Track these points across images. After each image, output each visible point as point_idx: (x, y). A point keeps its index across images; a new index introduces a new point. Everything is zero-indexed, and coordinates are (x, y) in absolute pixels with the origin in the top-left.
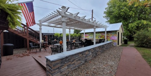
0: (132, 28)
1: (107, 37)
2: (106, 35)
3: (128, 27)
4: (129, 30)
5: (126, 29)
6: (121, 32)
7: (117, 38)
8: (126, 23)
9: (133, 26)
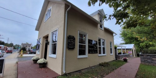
0: (143, 46)
1: (126, 52)
2: (125, 50)
3: (139, 45)
4: (140, 47)
5: (139, 47)
6: (134, 49)
7: (132, 52)
8: (138, 43)
9: (143, 45)
